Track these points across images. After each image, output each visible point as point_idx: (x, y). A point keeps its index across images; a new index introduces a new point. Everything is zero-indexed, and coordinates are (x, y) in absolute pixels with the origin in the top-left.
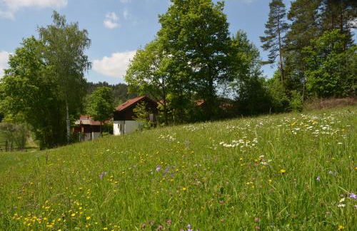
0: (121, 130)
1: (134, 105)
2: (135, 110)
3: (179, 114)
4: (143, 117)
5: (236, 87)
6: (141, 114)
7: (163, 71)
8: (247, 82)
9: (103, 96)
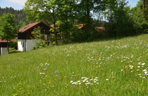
0: (23, 46)
1: (32, 29)
2: (33, 33)
3: (65, 35)
4: (39, 38)
5: (107, 15)
6: (37, 36)
7: (52, 4)
8: (115, 11)
9: (8, 21)
